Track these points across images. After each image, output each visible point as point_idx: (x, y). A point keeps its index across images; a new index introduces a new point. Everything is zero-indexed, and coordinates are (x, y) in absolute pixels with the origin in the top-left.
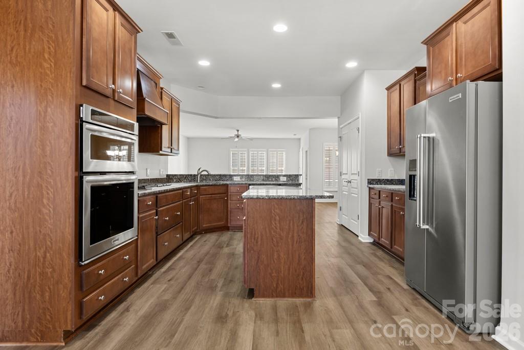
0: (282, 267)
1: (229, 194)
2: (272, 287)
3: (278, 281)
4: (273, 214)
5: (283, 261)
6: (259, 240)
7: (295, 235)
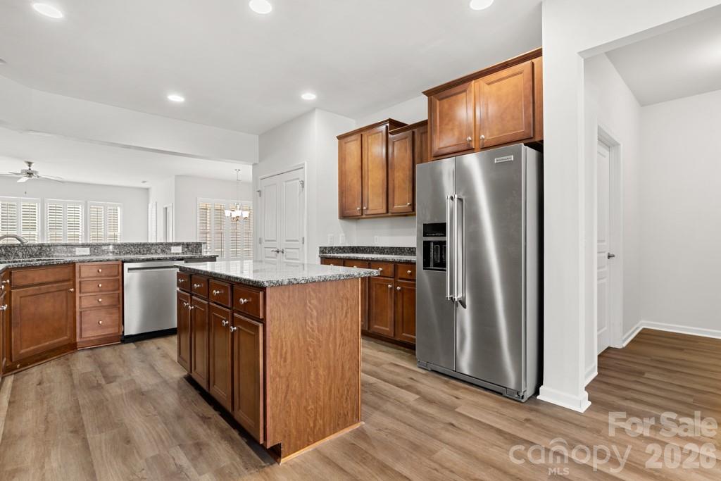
0: (322, 391)
1: (78, 280)
2: (308, 430)
3: (316, 416)
4: (308, 308)
5: (322, 382)
6: (289, 355)
7: (338, 335)
